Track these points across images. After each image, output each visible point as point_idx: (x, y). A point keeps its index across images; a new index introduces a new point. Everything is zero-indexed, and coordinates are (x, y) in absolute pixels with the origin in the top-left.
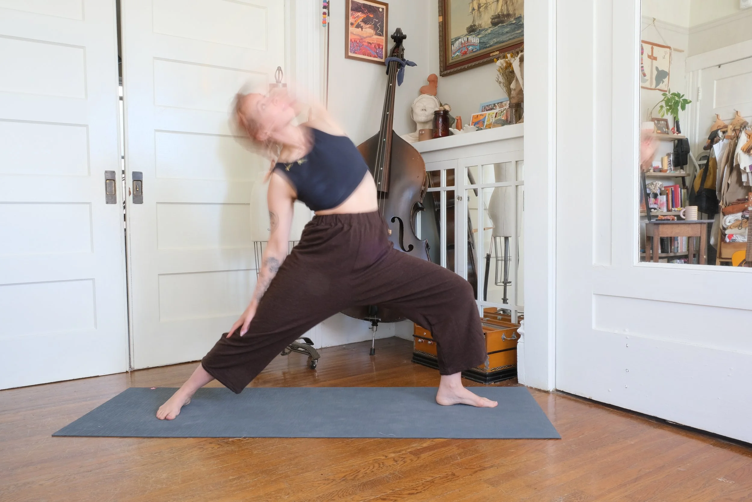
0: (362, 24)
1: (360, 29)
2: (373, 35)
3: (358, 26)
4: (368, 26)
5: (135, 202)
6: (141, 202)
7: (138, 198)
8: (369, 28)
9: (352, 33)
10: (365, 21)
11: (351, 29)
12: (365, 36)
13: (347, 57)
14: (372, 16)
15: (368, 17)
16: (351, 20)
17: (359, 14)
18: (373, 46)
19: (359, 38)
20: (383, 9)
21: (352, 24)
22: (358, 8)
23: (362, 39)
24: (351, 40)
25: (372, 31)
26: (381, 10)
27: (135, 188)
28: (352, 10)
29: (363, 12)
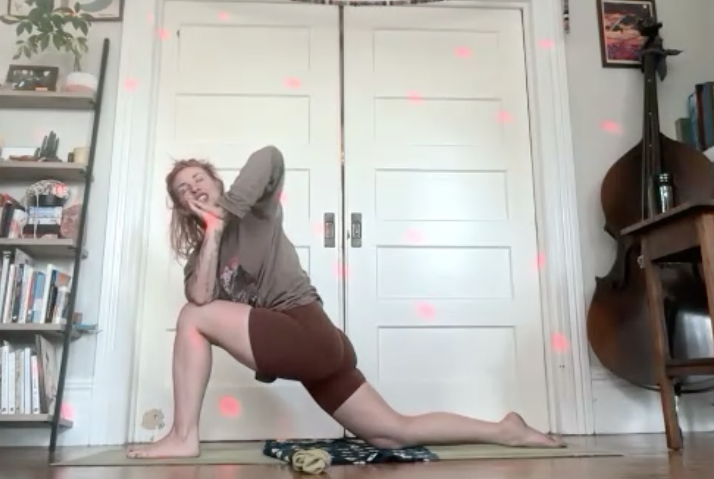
0: (622, 26)
1: (619, 33)
2: (637, 37)
3: (617, 29)
4: (629, 27)
5: (353, 245)
6: (360, 246)
7: (357, 240)
8: (632, 28)
9: (609, 38)
10: (625, 22)
11: (607, 33)
12: (627, 38)
13: (605, 65)
14: (632, 15)
15: (628, 17)
16: (606, 23)
17: (617, 16)
18: (640, 48)
19: (618, 41)
20: (648, 6)
21: (608, 28)
22: (612, 9)
23: (623, 43)
24: (609, 46)
25: (636, 32)
26: (645, 7)
27: (353, 231)
28: (606, 11)
29: (620, 12)
